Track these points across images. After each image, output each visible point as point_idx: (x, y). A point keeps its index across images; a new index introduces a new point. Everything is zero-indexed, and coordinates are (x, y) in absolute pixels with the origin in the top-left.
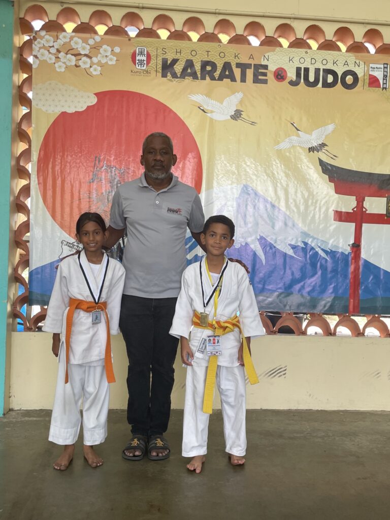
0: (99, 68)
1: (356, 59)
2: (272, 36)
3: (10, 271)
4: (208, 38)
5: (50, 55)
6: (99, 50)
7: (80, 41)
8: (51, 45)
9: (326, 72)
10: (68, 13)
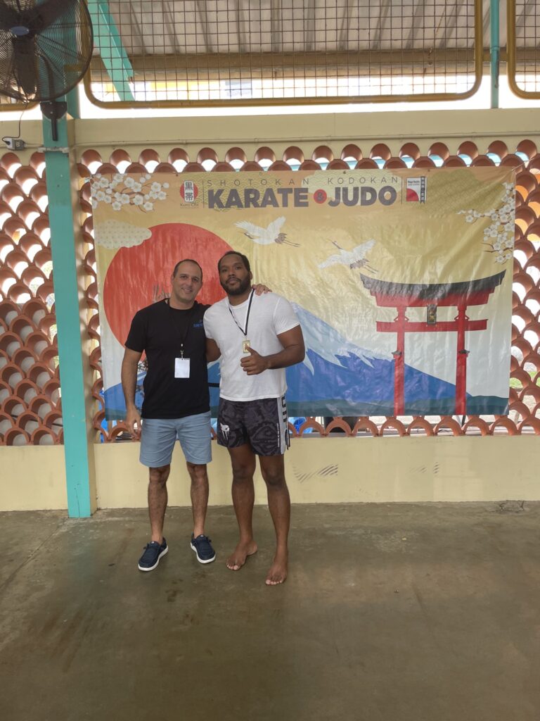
0: (151, 204)
1: (393, 174)
2: (310, 159)
3: (87, 392)
4: (251, 167)
5: (107, 196)
6: (150, 187)
7: (132, 180)
8: (107, 187)
9: (365, 190)
10: (120, 155)
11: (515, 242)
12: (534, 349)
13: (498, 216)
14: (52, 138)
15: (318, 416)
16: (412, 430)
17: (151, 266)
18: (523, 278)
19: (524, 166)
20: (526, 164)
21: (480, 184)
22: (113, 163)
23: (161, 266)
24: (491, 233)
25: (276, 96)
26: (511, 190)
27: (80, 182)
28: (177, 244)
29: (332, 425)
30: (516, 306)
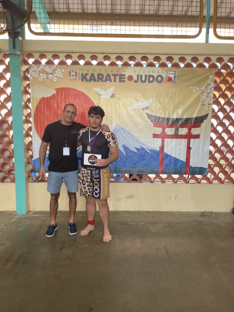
0: (56, 79)
1: (162, 70)
2: (127, 61)
3: (26, 160)
4: (100, 64)
5: (37, 74)
6: (56, 71)
7: (48, 68)
8: (37, 70)
9: (150, 76)
10: (43, 56)
11: (213, 101)
12: (219, 147)
13: (206, 90)
14: (12, 48)
15: (126, 173)
16: (166, 180)
17: (55, 105)
18: (216, 117)
19: (218, 68)
20: (219, 68)
21: (200, 75)
22: (39, 60)
23: (60, 106)
24: (203, 97)
25: (112, 33)
26: (213, 79)
27: (24, 68)
28: (67, 97)
29: (132, 178)
30: (213, 129)
